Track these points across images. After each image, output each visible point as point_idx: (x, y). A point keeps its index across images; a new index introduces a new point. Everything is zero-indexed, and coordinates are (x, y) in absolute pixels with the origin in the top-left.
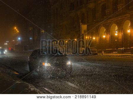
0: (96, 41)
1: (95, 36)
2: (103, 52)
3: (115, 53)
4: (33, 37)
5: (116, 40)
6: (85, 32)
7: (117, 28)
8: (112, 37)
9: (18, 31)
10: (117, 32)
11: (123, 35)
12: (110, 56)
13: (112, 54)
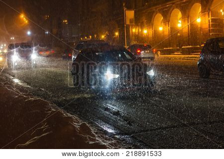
0: (148, 36)
1: (148, 29)
2: (159, 52)
3: (177, 54)
4: (51, 31)
5: (179, 34)
6: (131, 21)
7: (180, 15)
8: (173, 30)
9: (27, 22)
10: (180, 21)
11: (189, 26)
12: (170, 59)
13: (173, 56)
